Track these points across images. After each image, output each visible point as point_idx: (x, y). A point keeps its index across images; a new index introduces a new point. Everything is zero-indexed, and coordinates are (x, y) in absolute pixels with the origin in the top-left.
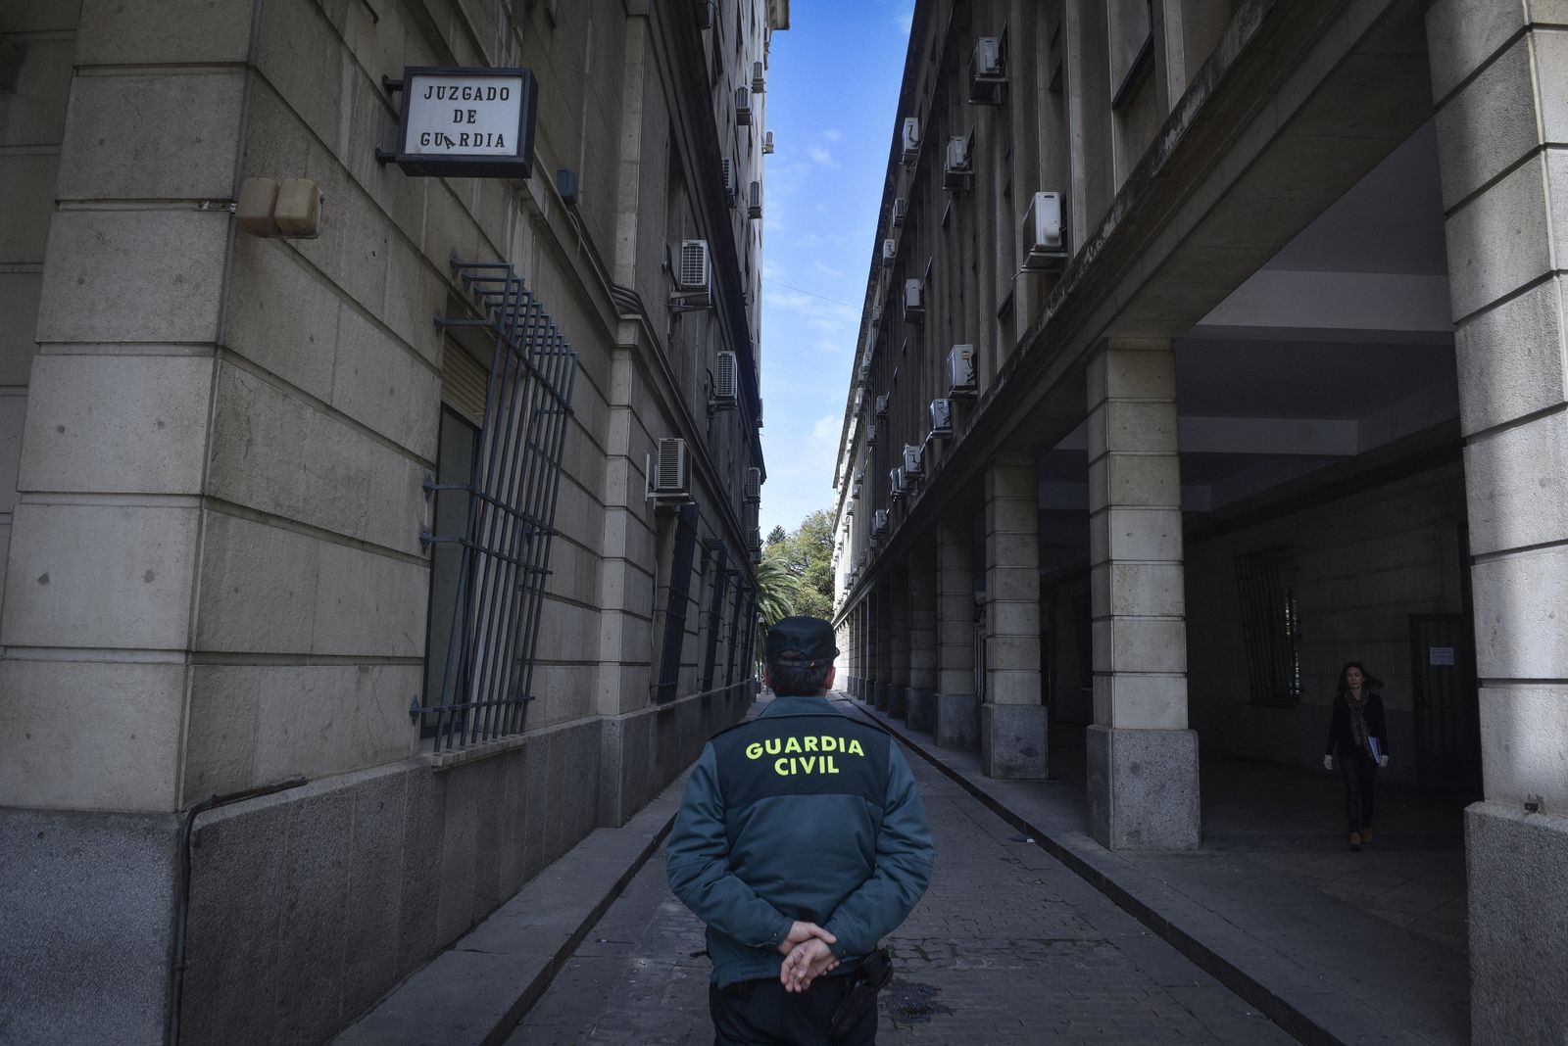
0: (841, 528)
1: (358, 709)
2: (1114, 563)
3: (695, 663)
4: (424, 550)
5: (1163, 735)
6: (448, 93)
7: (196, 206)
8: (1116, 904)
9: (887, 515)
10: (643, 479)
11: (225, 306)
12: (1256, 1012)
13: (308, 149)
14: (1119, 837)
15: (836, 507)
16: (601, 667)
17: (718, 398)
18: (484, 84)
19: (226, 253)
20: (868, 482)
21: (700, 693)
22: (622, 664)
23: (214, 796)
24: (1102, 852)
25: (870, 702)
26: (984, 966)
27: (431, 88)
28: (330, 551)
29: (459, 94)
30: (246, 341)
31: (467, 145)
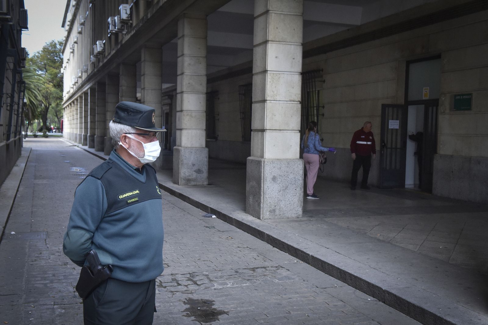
0: (68, 50)
2: (268, 72)
5: (288, 162)
8: (274, 247)
9: (104, 44)
12: (372, 298)
14: (265, 212)
15: (64, 39)
20: (89, 25)
24: (258, 221)
25: (92, 146)
26: (229, 286)
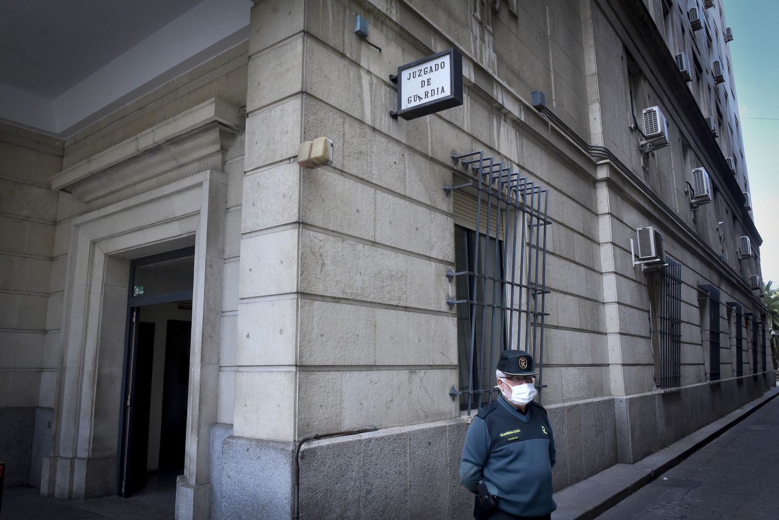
1: (410, 393)
3: (702, 362)
4: (451, 309)
6: (418, 73)
7: (289, 161)
10: (629, 255)
11: (301, 204)
13: (344, 122)
16: (611, 367)
17: (697, 198)
18: (432, 64)
19: (300, 180)
21: (709, 381)
22: (623, 365)
23: (317, 434)
27: (410, 74)
28: (381, 313)
29: (422, 72)
30: (316, 218)
31: (428, 97)
